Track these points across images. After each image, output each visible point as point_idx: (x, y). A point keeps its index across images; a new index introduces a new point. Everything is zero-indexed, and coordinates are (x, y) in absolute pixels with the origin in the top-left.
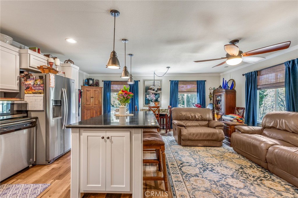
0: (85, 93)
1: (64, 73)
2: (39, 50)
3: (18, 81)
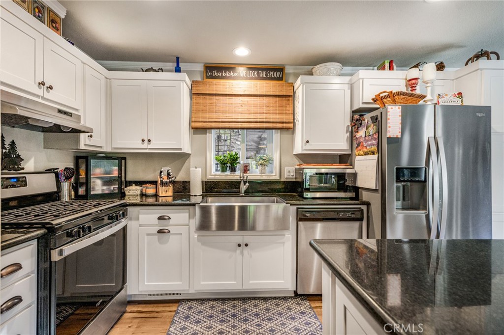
1: (460, 94)
2: (391, 63)
3: (348, 134)
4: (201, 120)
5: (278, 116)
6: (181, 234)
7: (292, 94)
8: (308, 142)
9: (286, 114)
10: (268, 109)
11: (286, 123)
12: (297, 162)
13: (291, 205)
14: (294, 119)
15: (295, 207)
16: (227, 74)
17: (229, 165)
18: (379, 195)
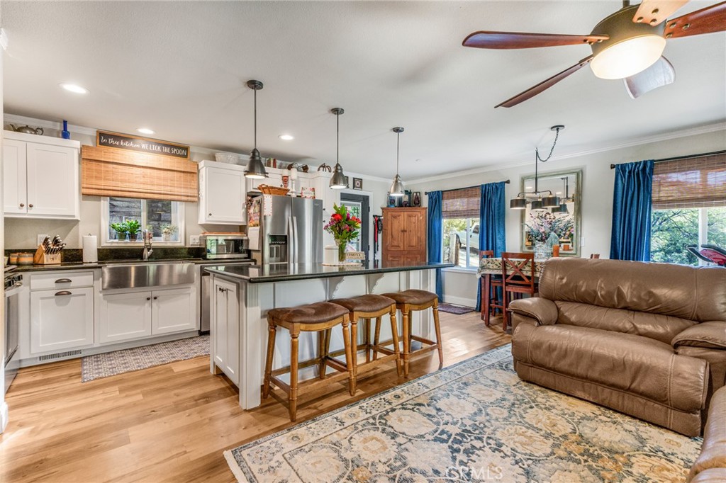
0: (389, 222)
1: (313, 189)
2: (275, 162)
3: (244, 210)
4: (94, 186)
5: (183, 190)
6: (85, 295)
7: (196, 171)
8: (210, 215)
9: (191, 188)
10: (172, 182)
11: (191, 196)
12: (202, 230)
13: (196, 264)
14: (199, 194)
15: (200, 265)
16: (126, 144)
17: (128, 232)
18: (260, 254)
